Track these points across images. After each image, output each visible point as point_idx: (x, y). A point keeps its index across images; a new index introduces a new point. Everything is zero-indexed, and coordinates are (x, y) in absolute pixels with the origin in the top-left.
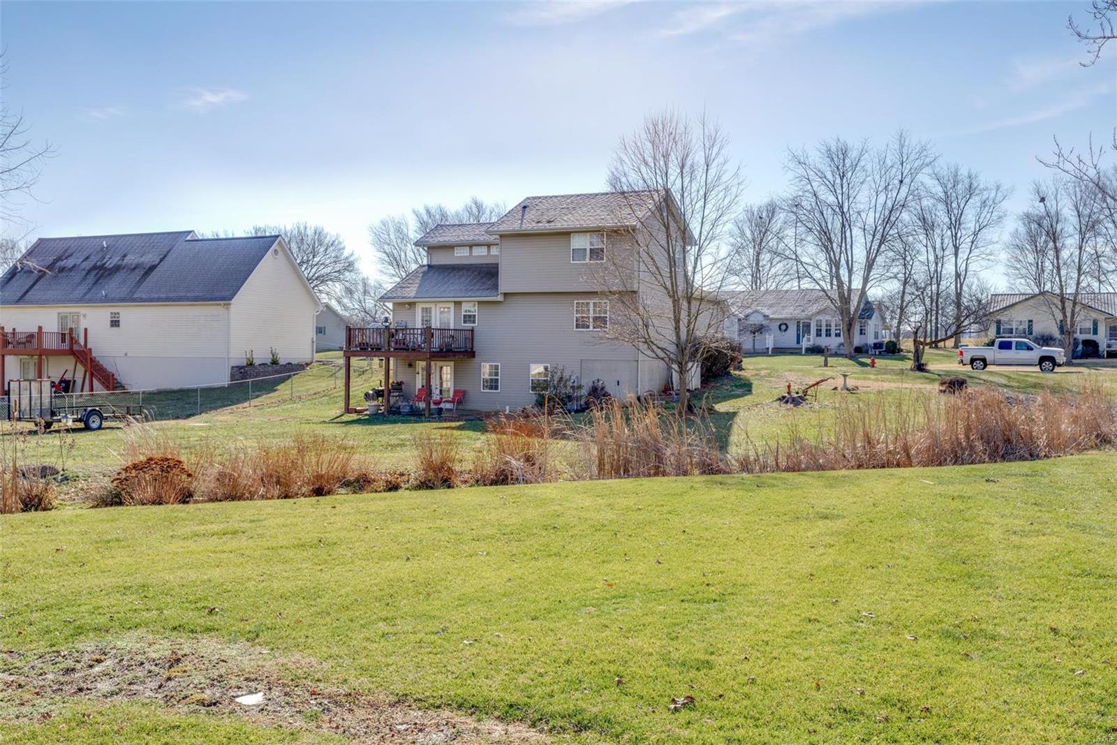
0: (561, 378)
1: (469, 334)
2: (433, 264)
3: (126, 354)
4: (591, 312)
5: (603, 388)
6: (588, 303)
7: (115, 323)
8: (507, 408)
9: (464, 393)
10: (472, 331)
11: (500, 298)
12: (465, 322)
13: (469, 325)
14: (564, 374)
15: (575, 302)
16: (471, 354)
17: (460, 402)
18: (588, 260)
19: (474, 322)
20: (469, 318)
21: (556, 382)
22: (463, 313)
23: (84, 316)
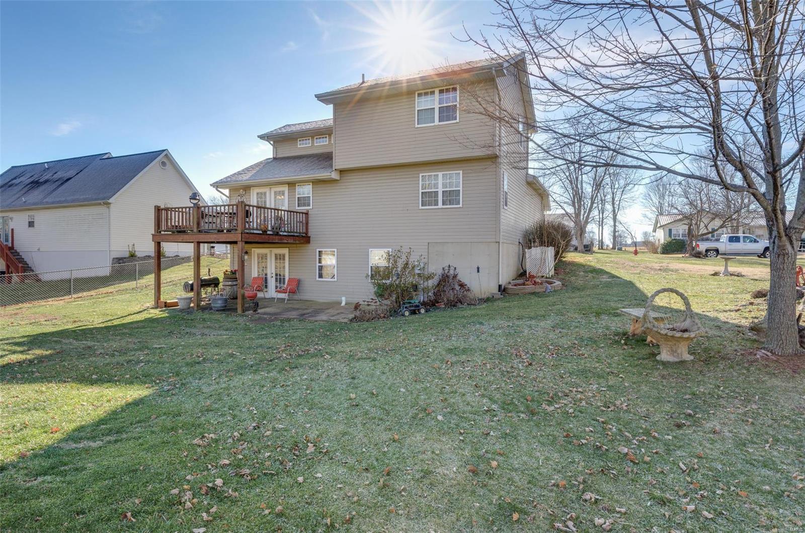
0: (407, 264)
1: (302, 218)
2: (278, 156)
3: (39, 250)
4: (440, 186)
5: (455, 276)
6: (437, 175)
7: (31, 224)
8: (344, 299)
9: (299, 282)
10: (307, 214)
11: (335, 175)
12: (298, 206)
13: (303, 209)
14: (411, 260)
15: (421, 175)
16: (304, 239)
17: (293, 292)
18: (437, 122)
19: (309, 205)
20: (302, 201)
21: (399, 269)
22: (297, 196)
23: (11, 219)
